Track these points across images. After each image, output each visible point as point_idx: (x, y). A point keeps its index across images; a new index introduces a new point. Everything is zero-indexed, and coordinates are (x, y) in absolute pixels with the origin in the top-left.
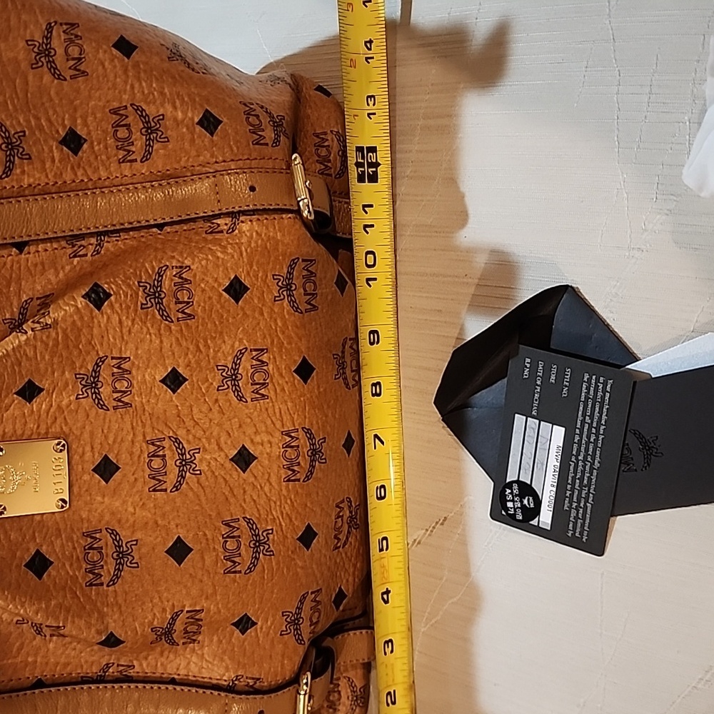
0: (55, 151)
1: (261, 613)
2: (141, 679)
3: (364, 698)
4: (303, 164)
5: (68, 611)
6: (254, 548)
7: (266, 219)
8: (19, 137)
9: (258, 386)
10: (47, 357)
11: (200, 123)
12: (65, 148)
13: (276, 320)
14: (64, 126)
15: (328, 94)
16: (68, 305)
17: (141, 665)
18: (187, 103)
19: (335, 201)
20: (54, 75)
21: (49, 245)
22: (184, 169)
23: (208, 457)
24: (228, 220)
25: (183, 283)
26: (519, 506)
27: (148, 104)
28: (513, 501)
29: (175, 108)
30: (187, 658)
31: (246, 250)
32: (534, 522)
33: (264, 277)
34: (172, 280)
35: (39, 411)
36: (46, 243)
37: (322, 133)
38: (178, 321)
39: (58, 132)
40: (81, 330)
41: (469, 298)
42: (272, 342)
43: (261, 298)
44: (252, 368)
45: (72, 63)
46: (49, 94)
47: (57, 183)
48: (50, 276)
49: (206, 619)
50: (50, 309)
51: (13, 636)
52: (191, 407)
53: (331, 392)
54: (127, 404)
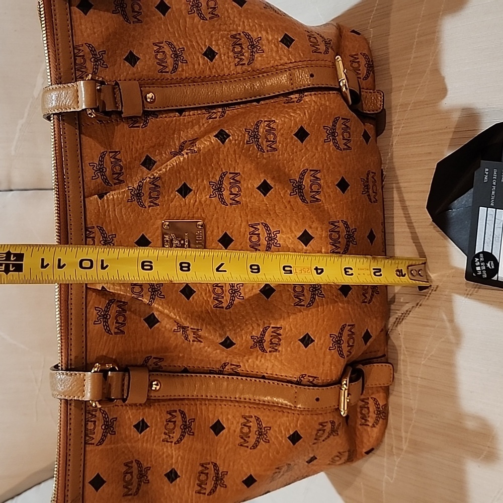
0: (200, 59)
1: (317, 333)
2: (245, 375)
3: (385, 413)
4: (342, 61)
5: (203, 320)
6: (312, 292)
7: (320, 94)
8: (181, 51)
9: (314, 193)
10: (194, 170)
11: (282, 41)
12: (206, 58)
13: (325, 153)
14: (205, 46)
15: (359, 34)
16: (206, 141)
17: (245, 366)
18: (274, 30)
19: (363, 92)
20: (200, 17)
21: (196, 111)
22: (272, 68)
23: (284, 236)
24: (297, 95)
25: (270, 130)
26: (484, 268)
27: (252, 31)
28: (480, 266)
29: (267, 33)
30: (272, 362)
31: (308, 112)
32: (495, 278)
33: (318, 128)
34: (264, 128)
35: (189, 204)
36: (194, 110)
37: (355, 55)
38: (268, 152)
39: (202, 49)
40: (213, 155)
41: (448, 141)
42: (323, 166)
43: (317, 140)
44: (311, 182)
45: (210, 10)
46: (198, 28)
47: (201, 77)
48: (196, 129)
49: (283, 334)
50: (197, 143)
51: (172, 339)
52: (275, 205)
53: (360, 201)
54: (238, 202)
